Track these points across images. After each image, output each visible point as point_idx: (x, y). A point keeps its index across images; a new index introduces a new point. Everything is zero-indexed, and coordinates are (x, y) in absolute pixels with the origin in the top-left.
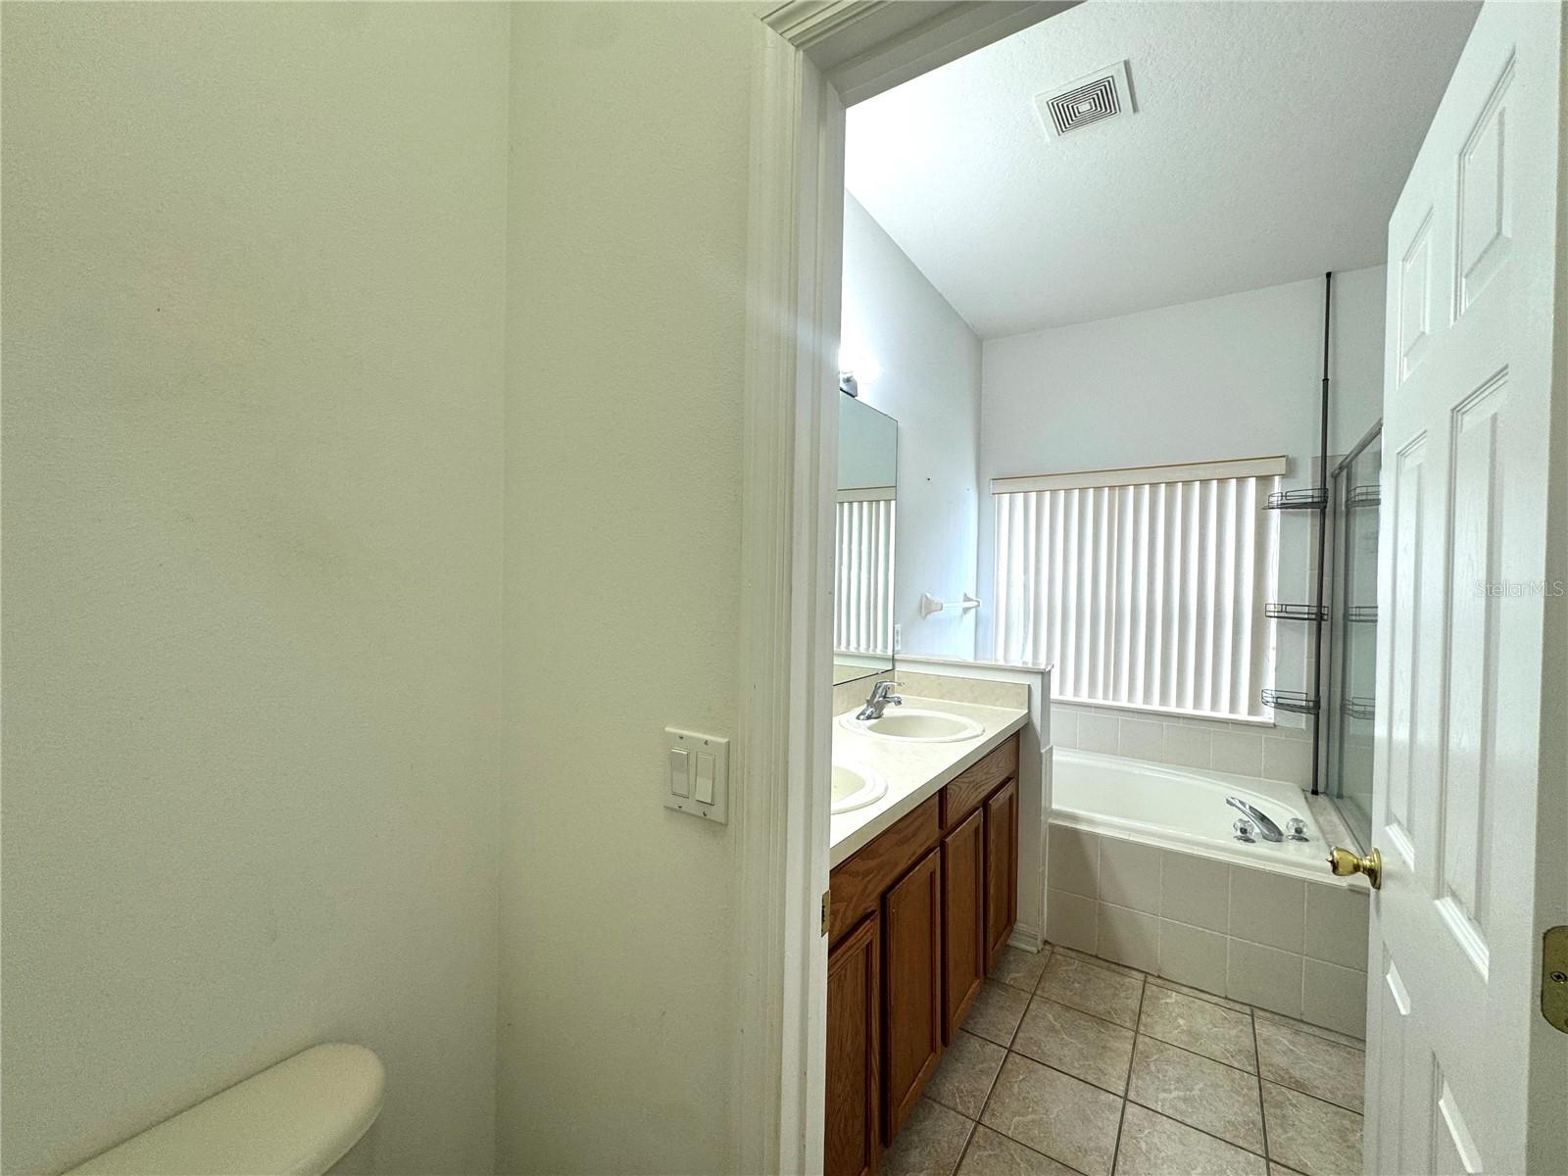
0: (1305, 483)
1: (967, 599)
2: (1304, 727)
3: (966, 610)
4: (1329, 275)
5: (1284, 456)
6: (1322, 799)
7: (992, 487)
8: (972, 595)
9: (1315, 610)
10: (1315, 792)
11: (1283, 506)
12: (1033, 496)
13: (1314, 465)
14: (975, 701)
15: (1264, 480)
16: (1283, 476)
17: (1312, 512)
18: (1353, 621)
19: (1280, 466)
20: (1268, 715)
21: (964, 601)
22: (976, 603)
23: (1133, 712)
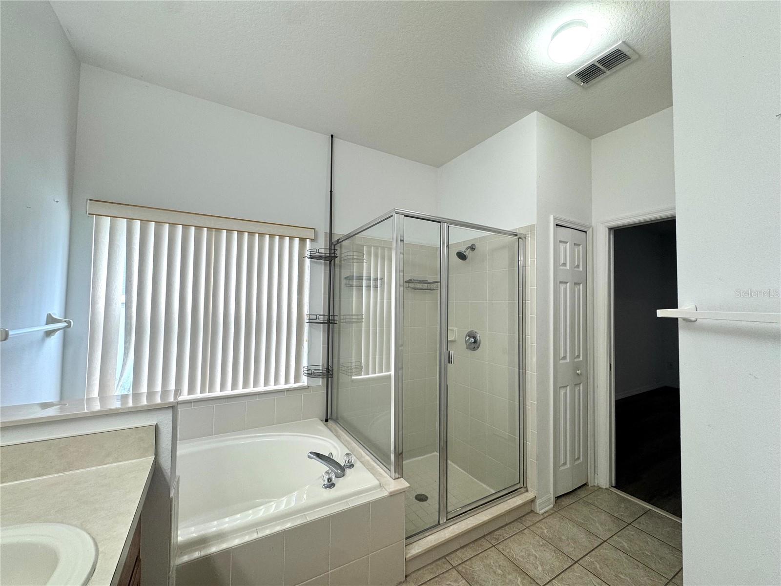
0: (322, 246)
1: (51, 320)
2: (321, 384)
3: (49, 334)
4: (332, 136)
5: (313, 229)
6: (330, 423)
7: (90, 207)
8: (57, 313)
9: (327, 317)
10: (327, 420)
11: (311, 257)
12: (138, 223)
13: (326, 237)
14: (69, 467)
15: (302, 240)
16: (312, 240)
17: (324, 262)
18: (342, 322)
19: (311, 234)
20: (304, 381)
21: (47, 323)
22: (66, 324)
23: (224, 398)
